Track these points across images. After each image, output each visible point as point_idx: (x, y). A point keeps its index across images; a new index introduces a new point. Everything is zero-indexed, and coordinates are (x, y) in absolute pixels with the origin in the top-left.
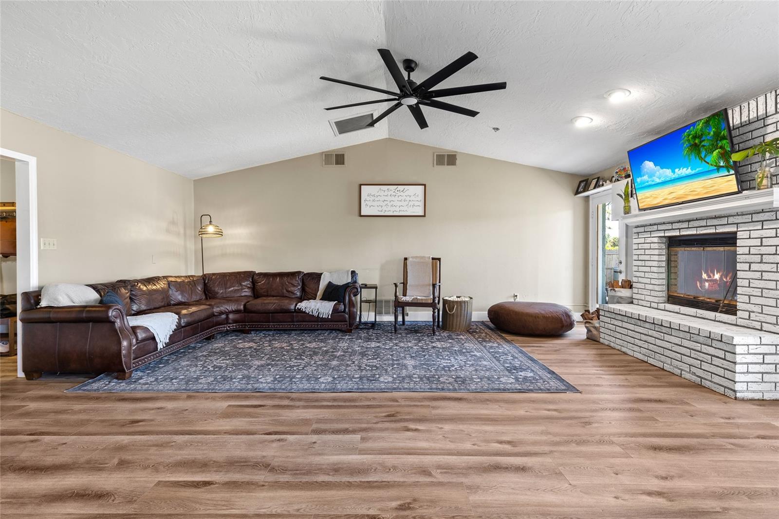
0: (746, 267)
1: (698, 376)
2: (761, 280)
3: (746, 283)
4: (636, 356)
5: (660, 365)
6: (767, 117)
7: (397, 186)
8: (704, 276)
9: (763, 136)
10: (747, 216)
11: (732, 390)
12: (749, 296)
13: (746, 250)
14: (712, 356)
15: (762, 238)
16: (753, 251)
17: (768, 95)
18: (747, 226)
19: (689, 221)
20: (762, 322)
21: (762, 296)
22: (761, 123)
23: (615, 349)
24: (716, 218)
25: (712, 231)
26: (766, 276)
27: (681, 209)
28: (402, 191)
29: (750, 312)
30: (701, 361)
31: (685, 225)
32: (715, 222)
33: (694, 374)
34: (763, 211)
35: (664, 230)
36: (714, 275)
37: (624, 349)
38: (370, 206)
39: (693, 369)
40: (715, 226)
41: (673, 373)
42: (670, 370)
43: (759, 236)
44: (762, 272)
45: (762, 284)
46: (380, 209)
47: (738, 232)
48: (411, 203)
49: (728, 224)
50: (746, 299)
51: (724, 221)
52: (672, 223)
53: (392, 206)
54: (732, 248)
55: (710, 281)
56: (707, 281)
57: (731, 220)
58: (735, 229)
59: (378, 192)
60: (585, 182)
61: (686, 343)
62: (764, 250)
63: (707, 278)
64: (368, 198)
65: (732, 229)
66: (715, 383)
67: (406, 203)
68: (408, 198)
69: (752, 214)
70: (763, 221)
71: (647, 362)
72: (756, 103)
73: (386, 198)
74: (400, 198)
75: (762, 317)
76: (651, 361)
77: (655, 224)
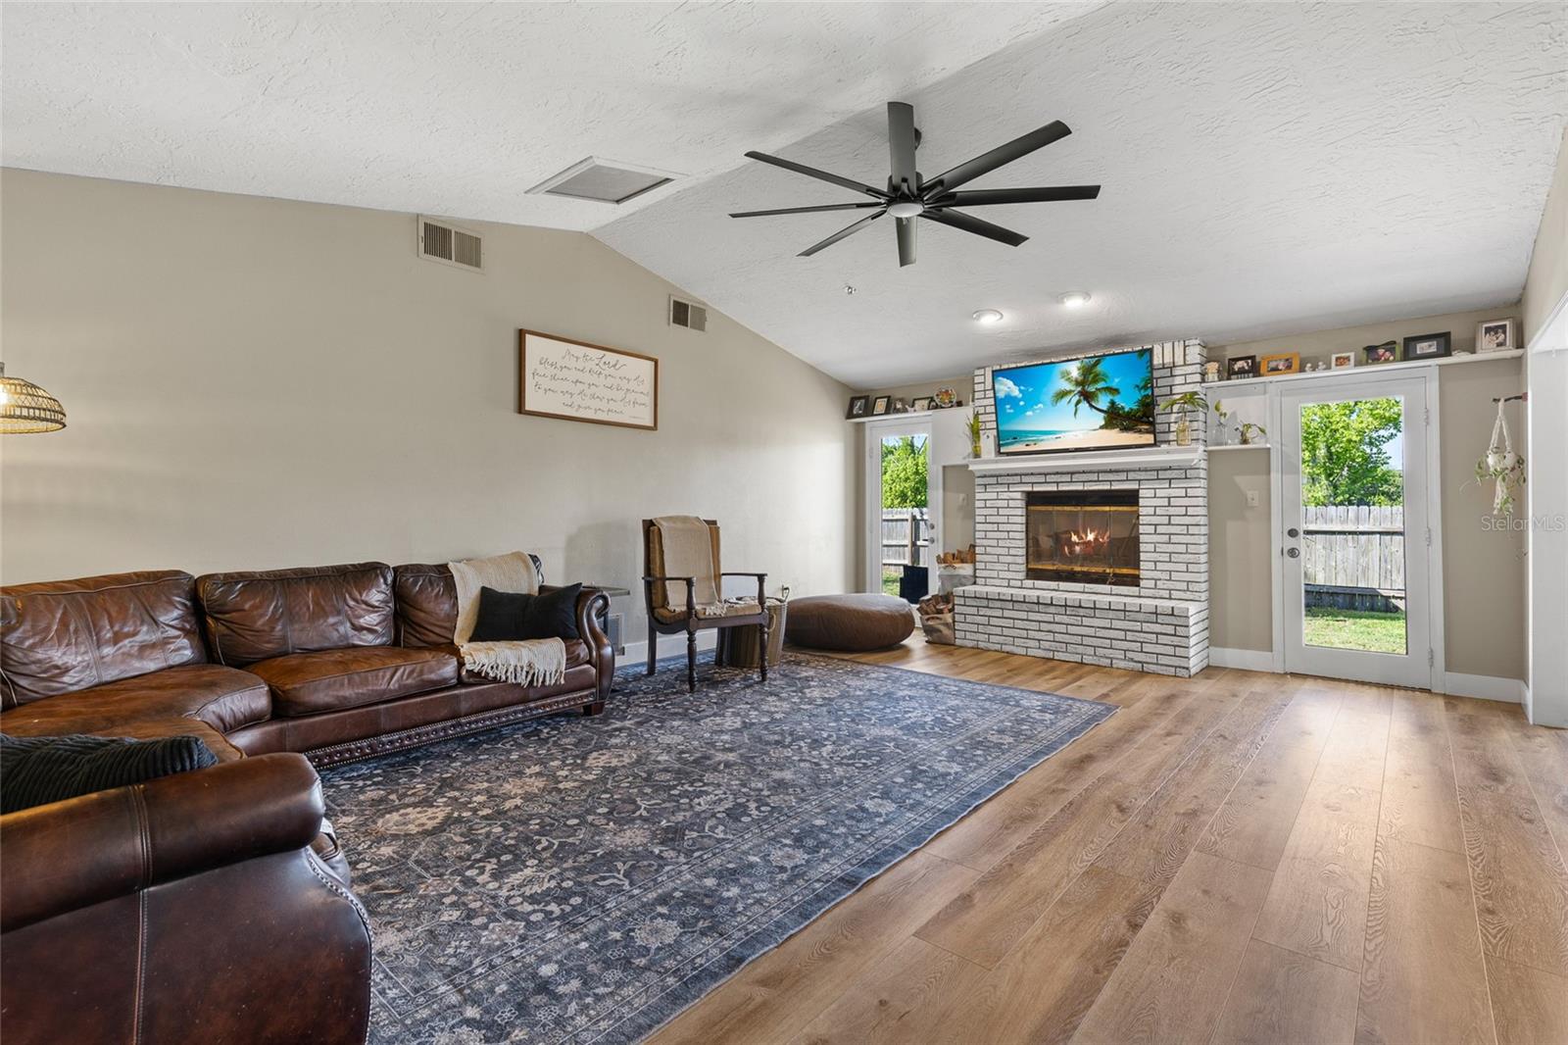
0: (1151, 529)
1: (1136, 662)
2: (1169, 543)
3: (1151, 547)
4: (1032, 654)
5: (1078, 658)
6: (1174, 366)
7: (603, 352)
8: (1074, 538)
9: (1171, 386)
10: (1152, 473)
11: (1184, 668)
12: (1155, 562)
13: (1151, 511)
14: (1157, 634)
15: (1169, 498)
16: (1159, 511)
17: (1176, 344)
18: (1152, 484)
19: (1072, 473)
20: (1170, 590)
21: (1170, 562)
22: (1167, 372)
23: (989, 650)
24: (1111, 471)
25: (1106, 487)
26: (1174, 539)
27: (1074, 458)
28: (614, 366)
29: (1156, 580)
30: (1142, 643)
31: (1067, 478)
32: (1111, 477)
33: (1132, 660)
34: (1170, 468)
35: (1033, 483)
36: (1086, 536)
37: (1006, 648)
38: (545, 390)
39: (1129, 655)
40: (1110, 481)
41: (1099, 666)
42: (1094, 662)
43: (1167, 495)
44: (1170, 534)
45: (1170, 549)
46: (567, 399)
47: (1141, 491)
48: (631, 397)
49: (1127, 480)
50: (1151, 565)
51: (1123, 476)
52: (1046, 475)
53: (593, 396)
54: (1134, 509)
55: (1084, 543)
56: (1078, 544)
57: (1131, 476)
58: (1137, 487)
59: (564, 358)
60: (863, 401)
61: (1117, 624)
62: (1172, 511)
63: (1077, 541)
64: (541, 370)
65: (1133, 486)
66: (1162, 665)
67: (621, 394)
68: (624, 384)
69: (1158, 471)
70: (1170, 480)
71: (1053, 659)
72: (1161, 349)
73: (580, 376)
74: (609, 381)
75: (1170, 585)
76: (1059, 656)
77: (1016, 475)
